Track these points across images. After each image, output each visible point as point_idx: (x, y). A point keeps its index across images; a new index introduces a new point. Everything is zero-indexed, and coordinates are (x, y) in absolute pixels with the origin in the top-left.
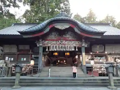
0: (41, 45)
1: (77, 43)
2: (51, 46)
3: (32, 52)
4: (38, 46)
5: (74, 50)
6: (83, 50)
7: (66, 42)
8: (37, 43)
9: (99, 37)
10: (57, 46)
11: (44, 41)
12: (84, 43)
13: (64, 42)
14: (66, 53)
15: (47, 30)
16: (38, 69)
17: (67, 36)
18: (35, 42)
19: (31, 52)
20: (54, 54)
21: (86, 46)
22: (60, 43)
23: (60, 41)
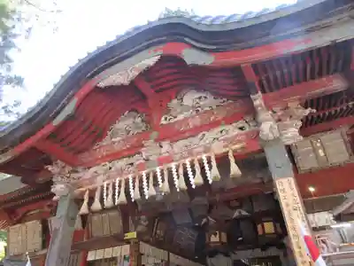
1: (232, 130)
2: (103, 188)
4: (58, 196)
5: (216, 173)
11: (81, 169)
12: (266, 116)
17: (181, 117)
22: (147, 160)
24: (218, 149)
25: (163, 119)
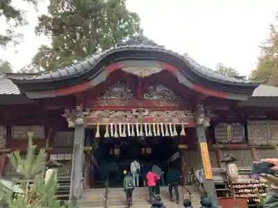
0: (80, 121)
1: (182, 115)
2: (110, 126)
3: (50, 146)
4: (71, 124)
5: (175, 133)
6: (201, 134)
7: (153, 115)
8: (69, 116)
10: (128, 124)
11: (88, 110)
12: (203, 115)
13: (146, 113)
14: (143, 149)
15: (102, 77)
16: (70, 195)
17: (155, 98)
18: (63, 113)
19: (47, 145)
20: (111, 153)
22: (136, 116)
23: (134, 110)
25: (145, 95)
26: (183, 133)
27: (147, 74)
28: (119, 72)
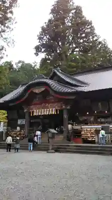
1: (59, 104)
9: (73, 97)
13: (47, 105)
15: (27, 96)
17: (51, 98)
21: (69, 107)
24: (57, 108)
26: (58, 113)
27: (40, 91)
28: (32, 92)
